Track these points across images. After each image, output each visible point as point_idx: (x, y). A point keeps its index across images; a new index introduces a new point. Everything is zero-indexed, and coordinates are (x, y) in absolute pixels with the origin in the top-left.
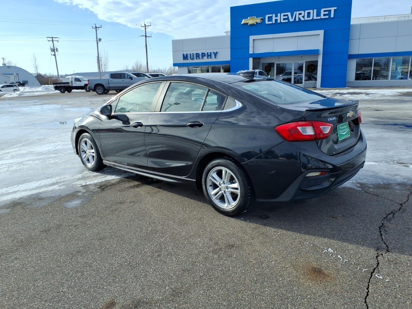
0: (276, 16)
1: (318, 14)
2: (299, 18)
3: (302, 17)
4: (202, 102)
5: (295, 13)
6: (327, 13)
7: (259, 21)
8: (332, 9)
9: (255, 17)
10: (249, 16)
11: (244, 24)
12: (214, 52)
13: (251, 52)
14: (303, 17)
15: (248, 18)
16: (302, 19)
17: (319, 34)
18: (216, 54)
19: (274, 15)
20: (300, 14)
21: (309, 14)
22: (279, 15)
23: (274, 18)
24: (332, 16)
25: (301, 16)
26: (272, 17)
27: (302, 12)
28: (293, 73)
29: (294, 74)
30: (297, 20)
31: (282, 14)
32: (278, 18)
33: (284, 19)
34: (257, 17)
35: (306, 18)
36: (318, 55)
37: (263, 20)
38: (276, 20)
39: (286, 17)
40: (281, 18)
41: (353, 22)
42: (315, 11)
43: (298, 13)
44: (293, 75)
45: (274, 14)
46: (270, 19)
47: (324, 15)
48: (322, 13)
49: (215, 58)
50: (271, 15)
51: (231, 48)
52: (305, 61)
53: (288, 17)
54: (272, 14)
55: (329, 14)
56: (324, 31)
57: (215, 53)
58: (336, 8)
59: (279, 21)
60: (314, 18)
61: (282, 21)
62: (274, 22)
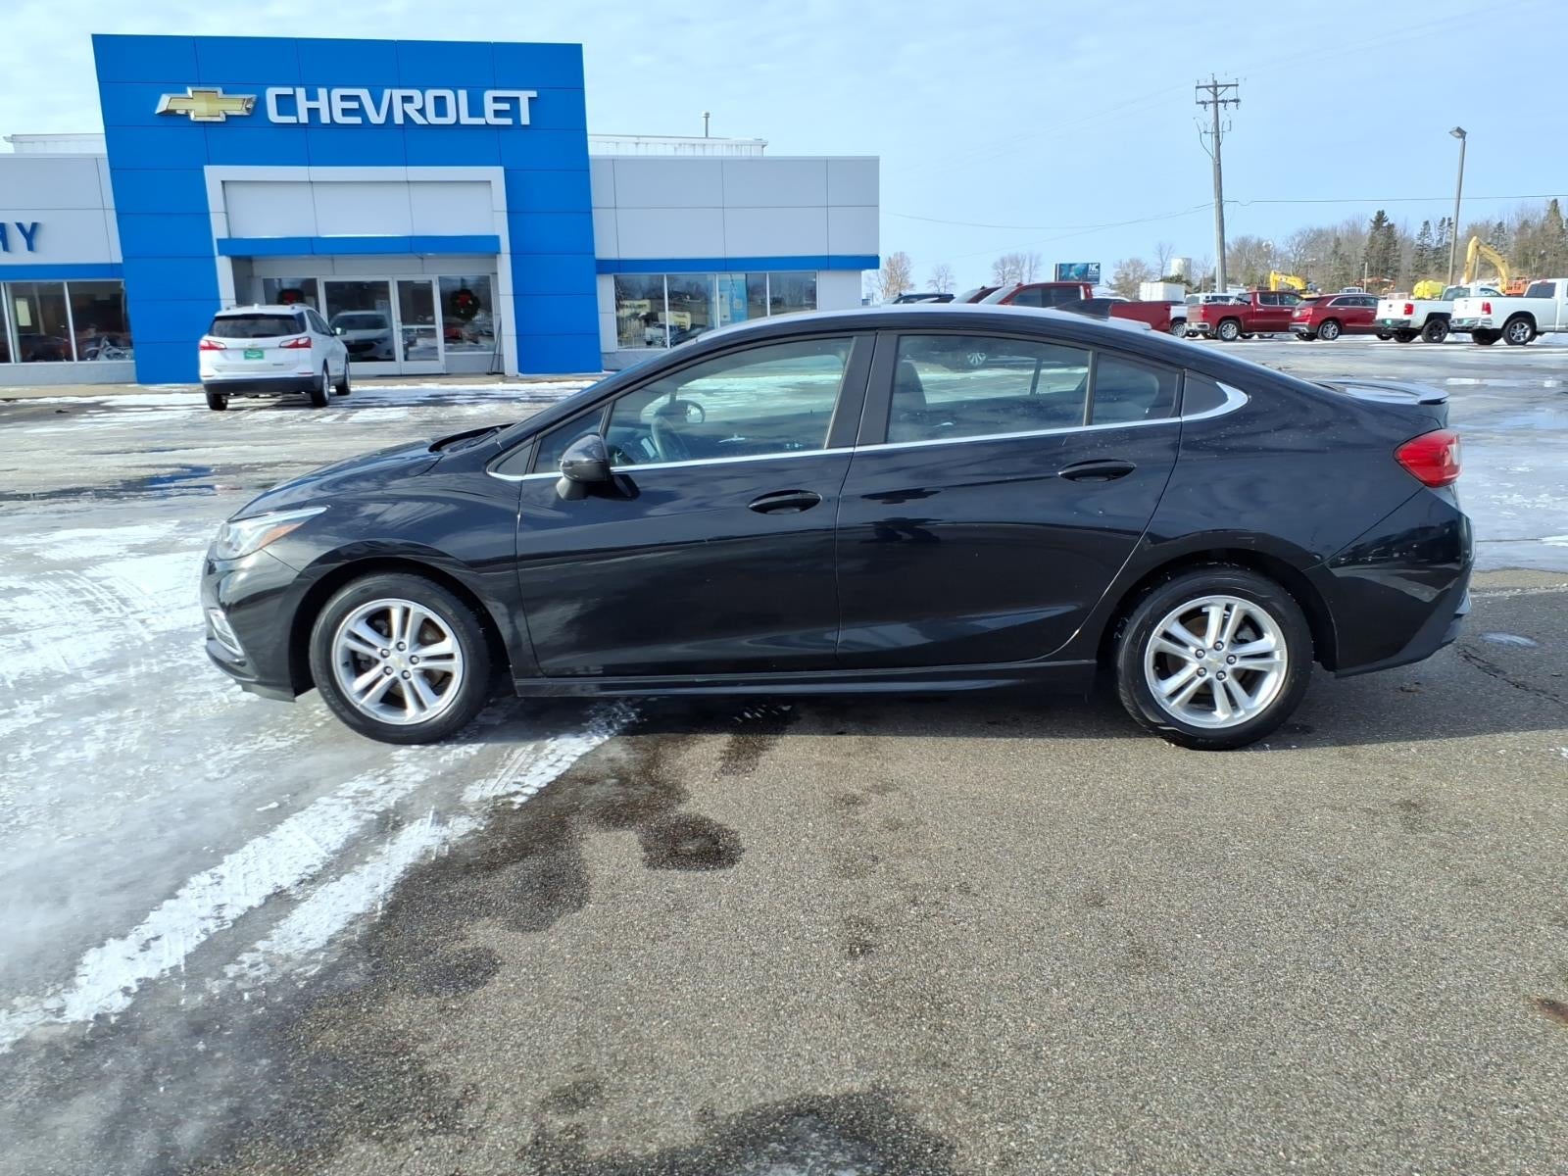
0: (312, 96)
1: (476, 109)
2: (405, 114)
3: (417, 110)
4: (1082, 402)
5: (387, 93)
6: (506, 106)
7: (236, 106)
8: (524, 96)
9: (220, 90)
10: (191, 84)
11: (169, 114)
12: (20, 226)
13: (219, 231)
14: (422, 111)
15: (185, 92)
16: (419, 120)
17: (489, 182)
18: (30, 234)
19: (301, 93)
20: (407, 99)
21: (440, 101)
22: (322, 92)
23: (303, 105)
24: (525, 120)
25: (410, 109)
26: (293, 97)
27: (416, 94)
28: (397, 321)
29: (400, 324)
30: (399, 119)
31: (337, 93)
32: (322, 104)
33: (346, 112)
34: (224, 92)
35: (433, 119)
36: (496, 258)
37: (260, 105)
38: (313, 113)
39: (354, 105)
40: (331, 105)
41: (595, 149)
42: (463, 94)
43: (398, 94)
44: (400, 328)
45: (301, 86)
46: (286, 104)
47: (498, 113)
48: (490, 106)
49: (30, 247)
50: (288, 91)
51: (116, 209)
52: (440, 278)
53: (361, 105)
54: (294, 86)
55: (514, 112)
56: (506, 171)
57: (28, 228)
58: (534, 94)
59: (325, 119)
60: (462, 122)
61: (340, 119)
62: (304, 118)
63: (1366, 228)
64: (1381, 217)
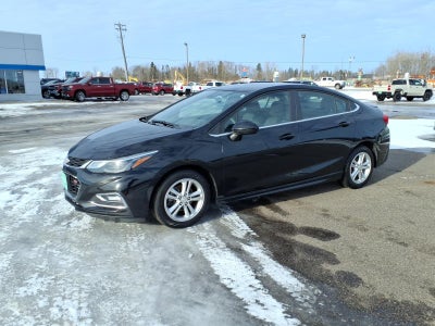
63: (149, 66)
64: (152, 64)
